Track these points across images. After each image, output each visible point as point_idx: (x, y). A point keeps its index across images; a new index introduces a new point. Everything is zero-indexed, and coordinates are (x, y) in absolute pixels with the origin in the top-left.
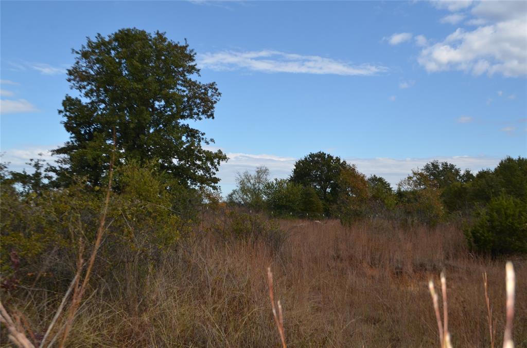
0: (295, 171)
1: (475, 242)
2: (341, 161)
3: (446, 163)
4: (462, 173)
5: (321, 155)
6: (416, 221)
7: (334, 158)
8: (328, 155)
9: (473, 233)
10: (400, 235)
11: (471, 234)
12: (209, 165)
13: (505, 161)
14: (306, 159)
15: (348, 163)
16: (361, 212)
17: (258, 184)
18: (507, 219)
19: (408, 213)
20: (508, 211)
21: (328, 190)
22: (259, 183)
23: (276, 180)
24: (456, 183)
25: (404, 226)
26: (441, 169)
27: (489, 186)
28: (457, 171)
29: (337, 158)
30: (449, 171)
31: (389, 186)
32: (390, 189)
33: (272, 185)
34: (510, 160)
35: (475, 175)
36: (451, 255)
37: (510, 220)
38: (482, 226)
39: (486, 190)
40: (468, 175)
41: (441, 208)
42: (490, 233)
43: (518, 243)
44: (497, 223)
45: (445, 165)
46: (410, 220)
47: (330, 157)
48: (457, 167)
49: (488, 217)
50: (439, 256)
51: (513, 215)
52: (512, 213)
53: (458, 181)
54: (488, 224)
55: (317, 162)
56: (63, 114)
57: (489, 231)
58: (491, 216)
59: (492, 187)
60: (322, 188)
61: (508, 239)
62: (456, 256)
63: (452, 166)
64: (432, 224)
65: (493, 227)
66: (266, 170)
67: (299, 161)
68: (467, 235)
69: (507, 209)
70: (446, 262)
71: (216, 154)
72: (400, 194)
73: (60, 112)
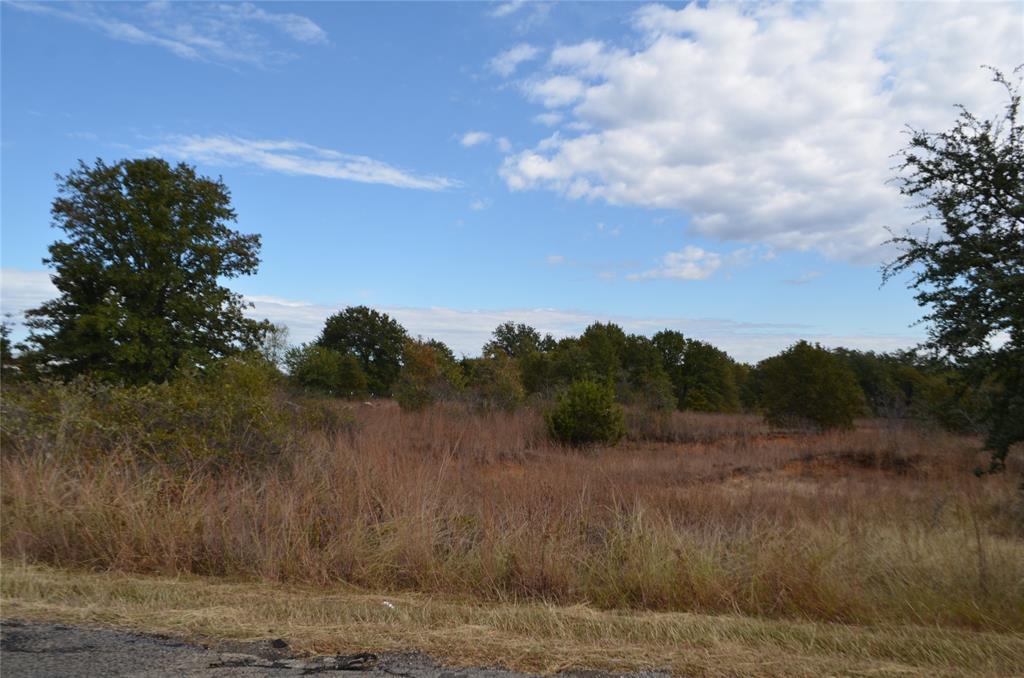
0: (325, 331)
1: (556, 429)
2: (390, 320)
3: (523, 326)
4: (542, 338)
5: (363, 311)
6: (493, 405)
7: (381, 315)
8: (373, 311)
9: (554, 419)
10: (477, 421)
11: (551, 420)
12: (251, 337)
13: (594, 326)
14: (341, 314)
15: (398, 322)
16: (428, 394)
17: (272, 349)
18: (588, 403)
19: (484, 396)
20: (590, 396)
21: (371, 358)
22: (274, 346)
23: (304, 345)
24: (535, 353)
25: (480, 410)
26: (517, 332)
27: (573, 360)
28: (536, 337)
29: (384, 315)
30: (527, 335)
31: (451, 353)
32: (452, 358)
33: (299, 351)
34: (598, 326)
35: (557, 341)
36: (531, 444)
37: (592, 404)
38: (563, 412)
39: (570, 365)
40: (549, 340)
41: (521, 390)
42: (572, 420)
43: (599, 430)
44: (579, 408)
45: (522, 328)
46: (486, 403)
47: (375, 314)
48: (536, 331)
49: (569, 401)
50: (520, 443)
51: (596, 400)
52: (594, 397)
53: (537, 349)
54: (570, 409)
55: (357, 319)
56: (50, 264)
57: (570, 417)
58: (573, 401)
59: (576, 361)
60: (363, 355)
61: (589, 425)
62: (536, 446)
63: (531, 330)
64: (510, 409)
65: (575, 413)
66: (286, 328)
67: (332, 318)
68: (548, 422)
69: (589, 393)
70: (527, 451)
71: (262, 324)
72: (466, 364)
73: (45, 261)
